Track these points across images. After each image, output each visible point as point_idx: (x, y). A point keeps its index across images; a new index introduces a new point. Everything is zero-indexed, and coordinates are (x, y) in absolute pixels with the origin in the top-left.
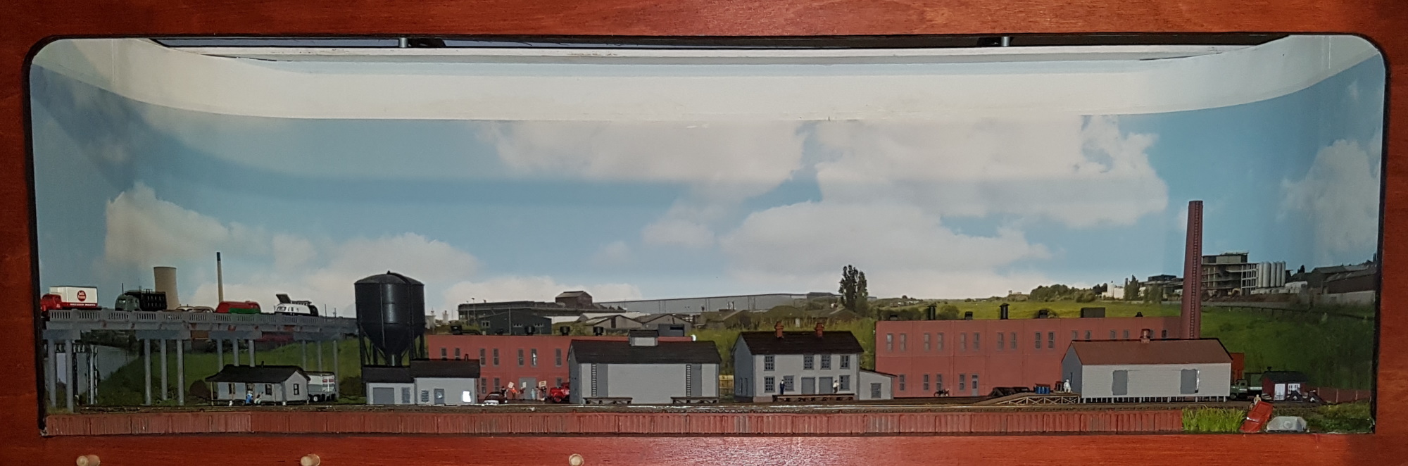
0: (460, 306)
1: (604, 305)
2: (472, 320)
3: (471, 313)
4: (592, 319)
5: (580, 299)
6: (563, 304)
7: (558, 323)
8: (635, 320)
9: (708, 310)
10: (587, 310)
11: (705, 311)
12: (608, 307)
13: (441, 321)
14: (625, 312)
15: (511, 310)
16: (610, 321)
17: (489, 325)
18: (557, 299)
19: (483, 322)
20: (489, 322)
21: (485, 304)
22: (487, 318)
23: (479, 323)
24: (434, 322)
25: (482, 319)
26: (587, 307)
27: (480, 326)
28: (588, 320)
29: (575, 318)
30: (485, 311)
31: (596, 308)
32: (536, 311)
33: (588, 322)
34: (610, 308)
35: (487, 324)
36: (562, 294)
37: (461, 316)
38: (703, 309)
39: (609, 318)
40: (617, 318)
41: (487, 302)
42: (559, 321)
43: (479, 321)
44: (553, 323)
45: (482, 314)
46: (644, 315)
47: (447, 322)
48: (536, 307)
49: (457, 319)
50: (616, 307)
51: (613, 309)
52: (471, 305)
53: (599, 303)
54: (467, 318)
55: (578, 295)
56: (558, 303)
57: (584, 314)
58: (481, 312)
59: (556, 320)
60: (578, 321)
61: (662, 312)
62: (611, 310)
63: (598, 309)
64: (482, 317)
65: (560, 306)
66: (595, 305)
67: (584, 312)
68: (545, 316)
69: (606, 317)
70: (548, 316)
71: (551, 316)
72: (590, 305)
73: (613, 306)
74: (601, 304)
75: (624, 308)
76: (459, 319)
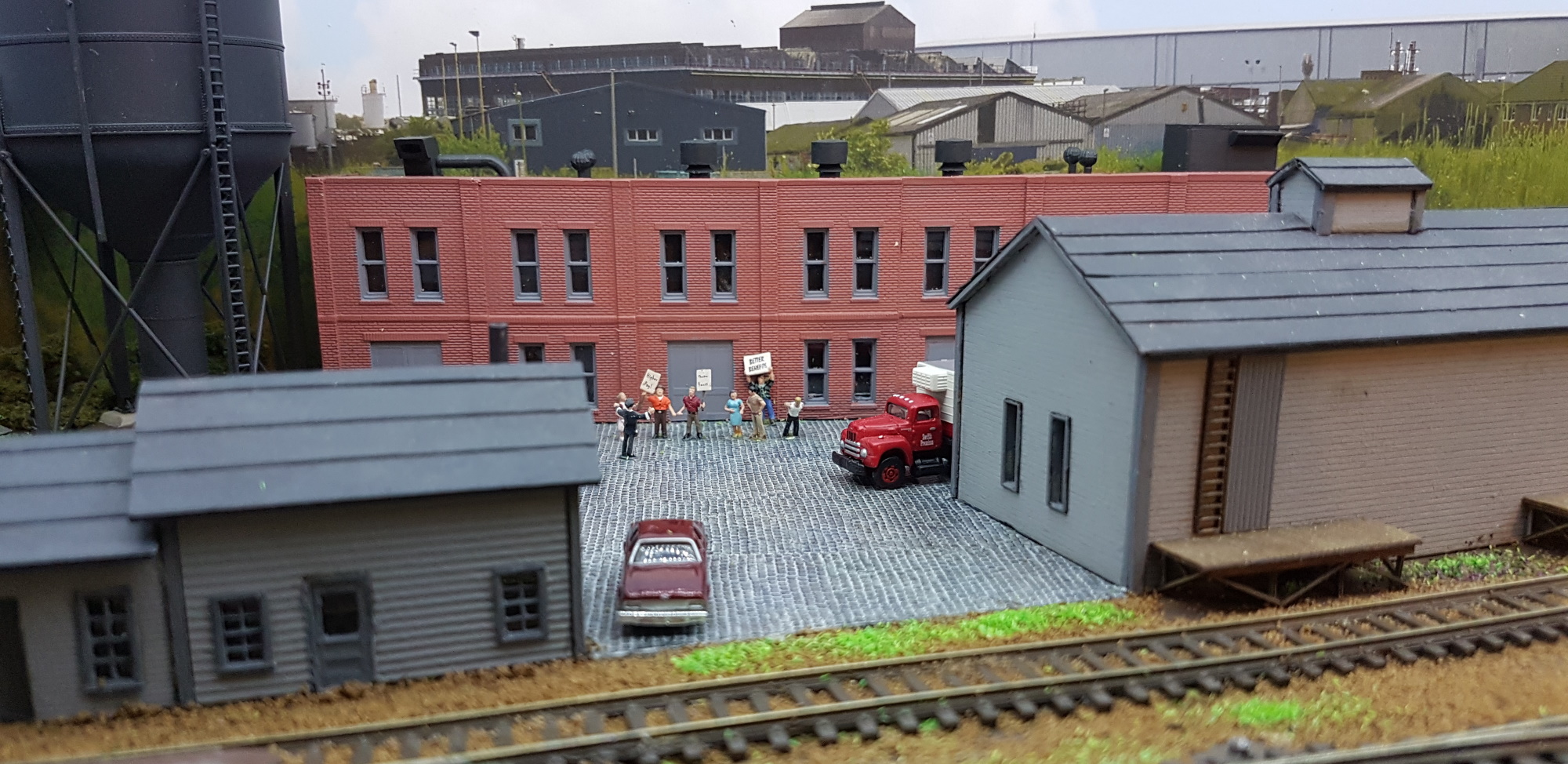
0: (428, 64)
1: (954, 56)
2: (473, 116)
3: (469, 87)
4: (912, 109)
5: (872, 31)
6: (807, 53)
7: (789, 128)
8: (1065, 110)
9: (1324, 76)
10: (893, 75)
11: (1313, 76)
12: (971, 63)
13: (356, 121)
14: (1029, 80)
15: (618, 76)
16: (975, 114)
17: (538, 133)
18: (789, 35)
19: (512, 121)
20: (537, 121)
21: (520, 56)
22: (528, 110)
23: (501, 128)
24: (334, 125)
25: (512, 111)
26: (895, 65)
27: (503, 140)
28: (896, 112)
29: (847, 109)
30: (527, 85)
31: (924, 66)
32: (707, 81)
33: (894, 122)
34: (979, 66)
35: (530, 129)
36: (806, 12)
37: (431, 101)
38: (1308, 68)
39: (973, 104)
40: (1000, 104)
41: (527, 46)
42: (793, 120)
43: (500, 118)
44: (769, 127)
45: (510, 94)
46: (1099, 90)
47: (379, 126)
48: (709, 67)
49: (419, 113)
50: (999, 64)
51: (988, 69)
52: (468, 59)
53: (937, 50)
54: (452, 107)
55: (865, 17)
56: (793, 52)
57: (883, 91)
58: (505, 86)
59: (780, 114)
60: (862, 121)
61: (1165, 81)
62: (983, 74)
63: (935, 72)
64: (512, 102)
65: (795, 63)
66: (922, 57)
67: (884, 84)
68: (741, 99)
69: (963, 100)
70: (752, 100)
71: (764, 100)
72: (906, 55)
73: (987, 61)
74: (944, 53)
75: (1028, 68)
76: (426, 113)
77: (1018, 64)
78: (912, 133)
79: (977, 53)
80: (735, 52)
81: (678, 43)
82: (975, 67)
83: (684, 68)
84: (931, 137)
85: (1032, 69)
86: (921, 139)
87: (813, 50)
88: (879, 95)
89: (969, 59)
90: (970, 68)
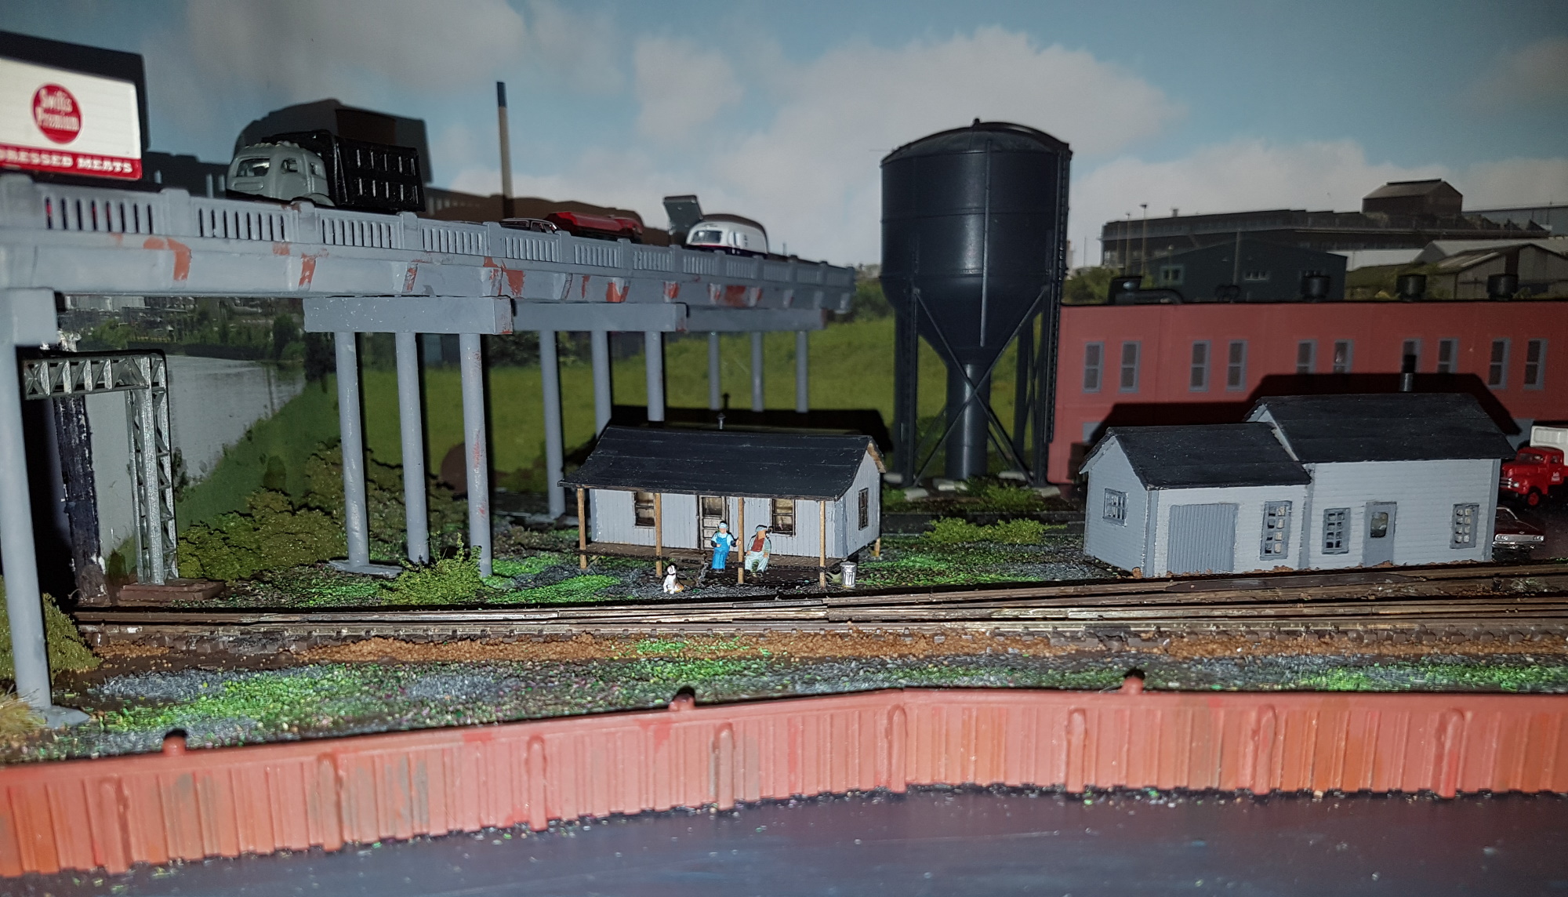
0: (1110, 228)
1: (1489, 217)
3: (1136, 244)
4: (1457, 256)
5: (1431, 200)
6: (1382, 217)
7: (1363, 269)
10: (1445, 231)
12: (1502, 223)
14: (1546, 235)
15: (1243, 233)
16: (1503, 260)
17: (1181, 276)
18: (1370, 203)
19: (1165, 267)
20: (1180, 267)
21: (1176, 221)
22: (1175, 259)
23: (1156, 272)
25: (1164, 260)
26: (1447, 224)
27: (1155, 281)
28: (1445, 257)
29: (1407, 256)
30: (1178, 241)
31: (1468, 225)
32: (1307, 236)
33: (1442, 265)
34: (1509, 224)
35: (1176, 273)
36: (1383, 188)
37: (1108, 255)
39: (1503, 252)
40: (1522, 255)
41: (1181, 213)
42: (1367, 264)
44: (1350, 268)
45: (1164, 247)
48: (1309, 226)
49: (1099, 262)
50: (1522, 222)
51: (1515, 227)
52: (1137, 224)
53: (1477, 214)
54: (1122, 259)
55: (1425, 190)
56: (1372, 216)
57: (1437, 243)
58: (1160, 243)
59: (1359, 259)
60: (1419, 263)
62: (1511, 231)
63: (1475, 229)
64: (1165, 254)
65: (1373, 223)
66: (1467, 218)
67: (1437, 237)
68: (1331, 248)
69: (1495, 250)
70: (1339, 249)
71: (1347, 248)
72: (1454, 217)
73: (1515, 221)
74: (1483, 215)
75: (1545, 227)
76: (1103, 264)
77: (1538, 223)
78: (1456, 272)
79: (1508, 216)
80: (1328, 216)
81: (1288, 211)
82: (1505, 226)
83: (1290, 227)
84: (1470, 276)
85: (1548, 228)
86: (1462, 277)
87: (1386, 212)
88: (1434, 246)
89: (1501, 220)
90: (1502, 226)
